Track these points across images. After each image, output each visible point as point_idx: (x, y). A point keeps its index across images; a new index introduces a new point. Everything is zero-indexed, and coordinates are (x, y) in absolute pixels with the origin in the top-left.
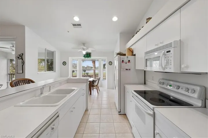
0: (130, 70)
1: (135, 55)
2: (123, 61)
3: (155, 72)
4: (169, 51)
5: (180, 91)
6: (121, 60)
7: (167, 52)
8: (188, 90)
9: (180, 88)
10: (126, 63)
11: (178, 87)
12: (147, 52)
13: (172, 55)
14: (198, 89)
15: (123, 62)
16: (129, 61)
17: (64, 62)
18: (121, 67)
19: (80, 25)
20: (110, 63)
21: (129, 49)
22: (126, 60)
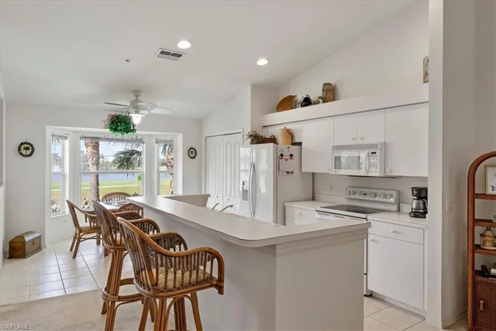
0: (292, 173)
2: (282, 155)
3: (350, 176)
4: (375, 153)
5: (377, 199)
6: (279, 155)
7: (372, 153)
8: (385, 196)
9: (378, 195)
10: (287, 160)
11: (376, 195)
12: (336, 146)
13: (378, 158)
14: (394, 193)
15: (281, 158)
16: (291, 155)
17: (26, 145)
18: (277, 168)
19: (179, 56)
20: (192, 153)
21: (288, 131)
22: (286, 154)
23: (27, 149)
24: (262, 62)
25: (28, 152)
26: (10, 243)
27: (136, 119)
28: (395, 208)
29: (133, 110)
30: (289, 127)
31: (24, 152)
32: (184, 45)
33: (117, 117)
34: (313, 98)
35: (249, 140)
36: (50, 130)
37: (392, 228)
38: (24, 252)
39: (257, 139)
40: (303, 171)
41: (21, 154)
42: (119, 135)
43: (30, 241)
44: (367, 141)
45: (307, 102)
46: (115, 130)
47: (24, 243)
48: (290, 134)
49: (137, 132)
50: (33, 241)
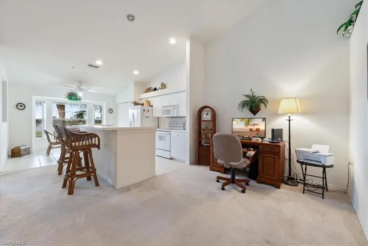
0: (149, 117)
1: (152, 106)
4: (175, 108)
6: (143, 109)
8: (179, 124)
10: (146, 112)
11: (177, 124)
12: (163, 106)
13: (176, 110)
15: (144, 111)
16: (148, 110)
17: (21, 105)
18: (142, 115)
19: (98, 67)
20: (111, 111)
21: (148, 101)
22: (146, 110)
23: (22, 106)
24: (136, 72)
25: (22, 108)
26: (12, 150)
27: (80, 94)
28: (182, 128)
29: (79, 90)
30: (148, 99)
31: (20, 108)
32: (99, 63)
33: (72, 93)
34: (157, 88)
35: (133, 104)
36: (35, 98)
37: (177, 133)
38: (20, 154)
39: (136, 104)
40: (154, 116)
41: (18, 108)
42: (73, 102)
43: (23, 149)
44: (173, 104)
45: (155, 89)
46: (71, 99)
47: (20, 150)
48: (149, 102)
49: (82, 101)
50: (25, 150)
